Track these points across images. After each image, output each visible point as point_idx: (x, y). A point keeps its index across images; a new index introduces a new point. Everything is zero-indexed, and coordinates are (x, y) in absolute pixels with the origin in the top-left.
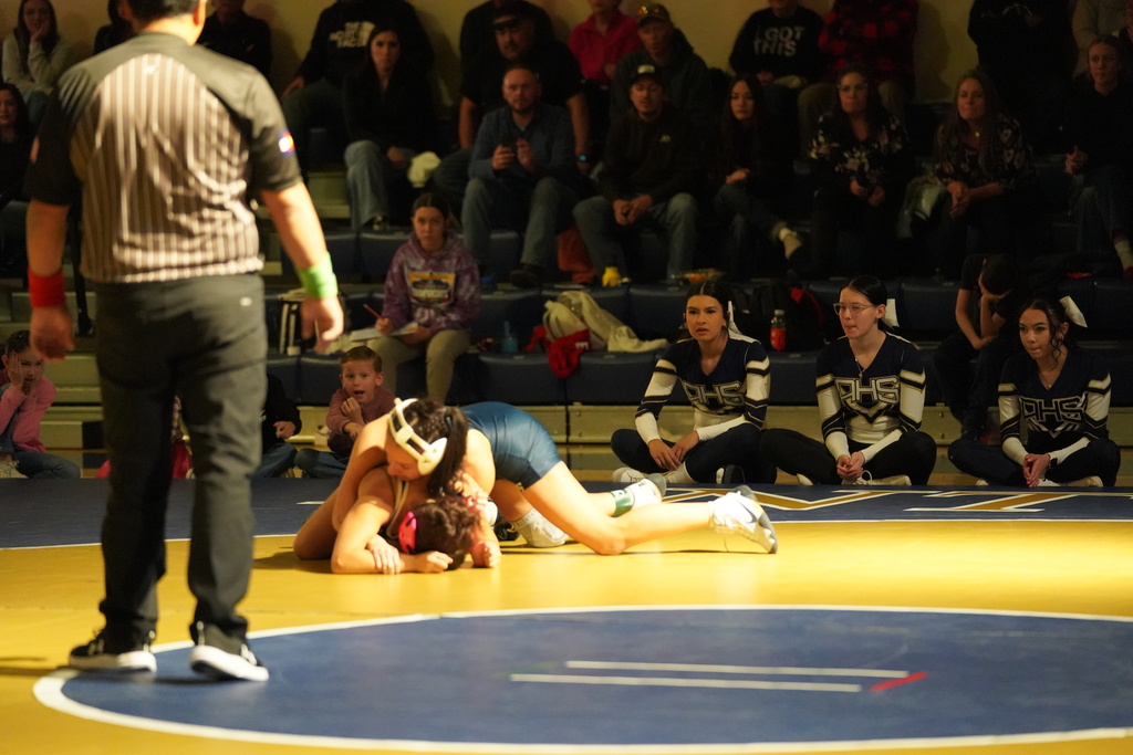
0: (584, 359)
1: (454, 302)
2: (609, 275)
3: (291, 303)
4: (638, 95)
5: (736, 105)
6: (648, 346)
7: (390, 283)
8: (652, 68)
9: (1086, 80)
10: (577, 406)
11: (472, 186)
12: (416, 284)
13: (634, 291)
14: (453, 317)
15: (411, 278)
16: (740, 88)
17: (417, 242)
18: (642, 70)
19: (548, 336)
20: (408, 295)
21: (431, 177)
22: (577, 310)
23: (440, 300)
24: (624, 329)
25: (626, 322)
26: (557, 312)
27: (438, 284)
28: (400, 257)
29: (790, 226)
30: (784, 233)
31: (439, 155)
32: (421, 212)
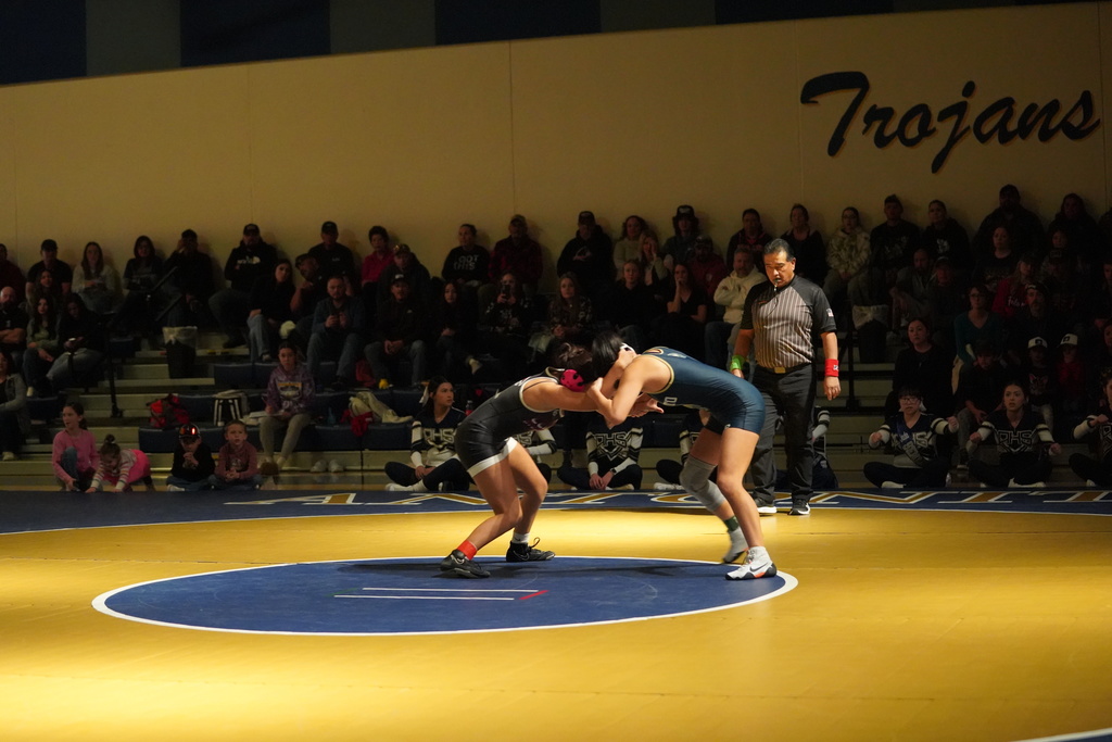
0: (370, 427)
1: (302, 398)
2: (383, 383)
3: (219, 399)
4: (396, 290)
5: (448, 296)
6: (403, 420)
7: (270, 389)
8: (402, 276)
9: (623, 281)
10: (367, 451)
11: (313, 336)
12: (282, 389)
13: (395, 391)
14: (301, 406)
15: (280, 385)
16: (449, 287)
17: (282, 367)
18: (397, 277)
19: (352, 415)
20: (278, 394)
21: (292, 333)
22: (366, 401)
23: (295, 396)
24: (390, 411)
25: (391, 408)
26: (355, 402)
27: (294, 388)
28: (274, 375)
29: (475, 358)
30: (472, 361)
31: (295, 323)
32: (283, 351)
